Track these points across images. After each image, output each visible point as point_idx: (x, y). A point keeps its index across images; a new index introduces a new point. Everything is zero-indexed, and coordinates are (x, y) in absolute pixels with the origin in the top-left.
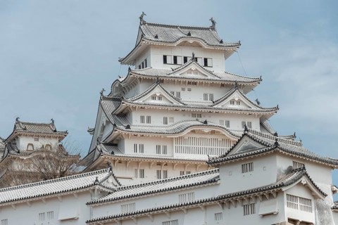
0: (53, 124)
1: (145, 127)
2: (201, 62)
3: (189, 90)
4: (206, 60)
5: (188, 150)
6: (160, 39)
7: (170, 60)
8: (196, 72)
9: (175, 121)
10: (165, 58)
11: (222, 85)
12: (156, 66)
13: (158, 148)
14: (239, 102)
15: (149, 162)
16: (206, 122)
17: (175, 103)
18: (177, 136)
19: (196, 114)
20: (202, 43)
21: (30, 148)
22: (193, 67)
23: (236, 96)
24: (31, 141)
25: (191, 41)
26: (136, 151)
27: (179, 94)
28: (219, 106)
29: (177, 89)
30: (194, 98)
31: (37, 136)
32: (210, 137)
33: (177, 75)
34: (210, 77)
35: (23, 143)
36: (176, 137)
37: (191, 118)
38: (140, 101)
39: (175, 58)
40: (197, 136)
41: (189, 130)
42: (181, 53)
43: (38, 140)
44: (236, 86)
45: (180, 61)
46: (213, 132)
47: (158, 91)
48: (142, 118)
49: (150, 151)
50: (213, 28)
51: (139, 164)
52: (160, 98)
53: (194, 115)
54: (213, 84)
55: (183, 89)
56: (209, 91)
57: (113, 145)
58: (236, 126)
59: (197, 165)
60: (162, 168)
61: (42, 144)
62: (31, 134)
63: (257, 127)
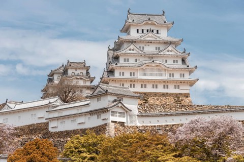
0: (85, 62)
1: (126, 64)
2: (155, 32)
3: (149, 45)
4: (157, 31)
5: (145, 75)
6: (135, 22)
7: (140, 31)
8: (152, 37)
9: (141, 60)
10: (138, 30)
11: (165, 43)
12: (133, 34)
13: (131, 74)
14: (171, 51)
15: (126, 80)
16: (153, 61)
17: (140, 52)
18: (139, 68)
19: (151, 57)
20: (155, 23)
21: (73, 74)
22: (150, 34)
23: (170, 48)
24: (74, 71)
25: (150, 22)
26: (120, 75)
27: (143, 48)
28: (162, 53)
29: (142, 45)
30: (150, 49)
31: (76, 69)
32: (156, 68)
33: (142, 39)
34: (158, 39)
35: (70, 72)
36: (141, 68)
37: (148, 59)
38: (124, 52)
39: (143, 30)
40: (150, 68)
41: (145, 65)
42: (146, 28)
43: (76, 70)
44: (170, 43)
45: (145, 31)
46: (157, 66)
47: (132, 47)
48: (125, 60)
49: (127, 75)
50: (163, 15)
51: (122, 81)
52: (133, 50)
53: (149, 57)
54: (160, 42)
55: (146, 45)
56: (158, 46)
57: (111, 72)
58: (170, 62)
59: (149, 81)
60: (133, 83)
61: (79, 71)
62: (73, 68)
63: (180, 62)
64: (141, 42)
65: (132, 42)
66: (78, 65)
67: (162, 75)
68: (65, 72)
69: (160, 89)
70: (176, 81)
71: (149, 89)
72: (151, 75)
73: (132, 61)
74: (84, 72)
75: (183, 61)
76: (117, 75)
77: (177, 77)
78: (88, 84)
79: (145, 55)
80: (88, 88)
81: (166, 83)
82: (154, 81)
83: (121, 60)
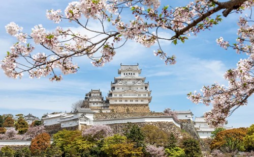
0: (99, 90)
1: (118, 91)
3: (129, 81)
4: (134, 74)
5: (127, 95)
6: (123, 70)
7: (126, 74)
8: (131, 77)
9: (125, 88)
10: (124, 74)
11: (137, 79)
12: (122, 76)
13: (120, 95)
15: (118, 98)
16: (130, 89)
17: (125, 85)
19: (130, 87)
20: (132, 70)
22: (130, 75)
23: (139, 82)
25: (130, 70)
26: (115, 96)
27: (127, 82)
28: (135, 84)
30: (130, 83)
31: (95, 93)
32: (132, 92)
35: (92, 95)
36: (124, 92)
37: (128, 88)
38: (117, 85)
40: (129, 92)
41: (126, 91)
42: (128, 73)
44: (139, 80)
47: (121, 82)
49: (118, 96)
50: (138, 65)
51: (115, 99)
52: (121, 84)
54: (134, 79)
56: (134, 81)
57: (111, 94)
58: (139, 89)
59: (129, 98)
60: (121, 99)
61: (96, 95)
62: (93, 93)
63: (144, 88)
64: (125, 79)
65: (120, 80)
66: (96, 92)
67: (135, 95)
68: (90, 95)
69: (134, 102)
70: (142, 98)
71: (129, 102)
72: (130, 95)
73: (121, 89)
74: (99, 95)
75: (146, 88)
76: (113, 96)
77: (142, 96)
78: (100, 100)
79: (127, 86)
80: (100, 102)
81: (137, 99)
82: (132, 98)
83: (116, 89)
